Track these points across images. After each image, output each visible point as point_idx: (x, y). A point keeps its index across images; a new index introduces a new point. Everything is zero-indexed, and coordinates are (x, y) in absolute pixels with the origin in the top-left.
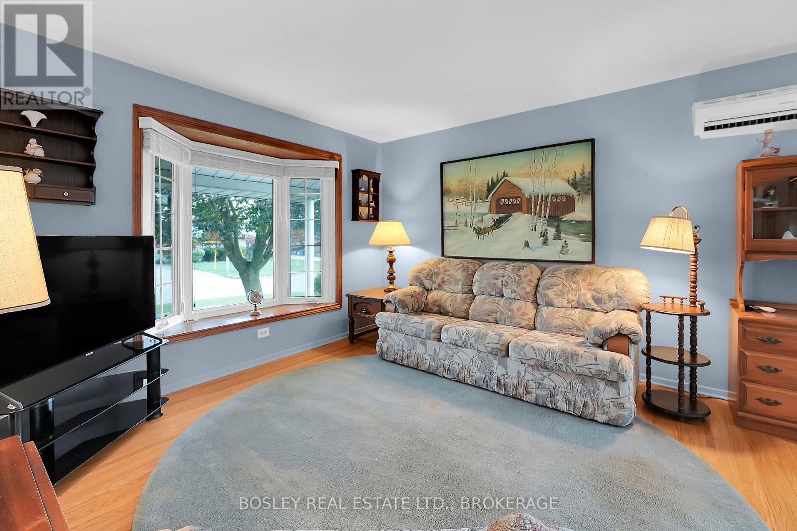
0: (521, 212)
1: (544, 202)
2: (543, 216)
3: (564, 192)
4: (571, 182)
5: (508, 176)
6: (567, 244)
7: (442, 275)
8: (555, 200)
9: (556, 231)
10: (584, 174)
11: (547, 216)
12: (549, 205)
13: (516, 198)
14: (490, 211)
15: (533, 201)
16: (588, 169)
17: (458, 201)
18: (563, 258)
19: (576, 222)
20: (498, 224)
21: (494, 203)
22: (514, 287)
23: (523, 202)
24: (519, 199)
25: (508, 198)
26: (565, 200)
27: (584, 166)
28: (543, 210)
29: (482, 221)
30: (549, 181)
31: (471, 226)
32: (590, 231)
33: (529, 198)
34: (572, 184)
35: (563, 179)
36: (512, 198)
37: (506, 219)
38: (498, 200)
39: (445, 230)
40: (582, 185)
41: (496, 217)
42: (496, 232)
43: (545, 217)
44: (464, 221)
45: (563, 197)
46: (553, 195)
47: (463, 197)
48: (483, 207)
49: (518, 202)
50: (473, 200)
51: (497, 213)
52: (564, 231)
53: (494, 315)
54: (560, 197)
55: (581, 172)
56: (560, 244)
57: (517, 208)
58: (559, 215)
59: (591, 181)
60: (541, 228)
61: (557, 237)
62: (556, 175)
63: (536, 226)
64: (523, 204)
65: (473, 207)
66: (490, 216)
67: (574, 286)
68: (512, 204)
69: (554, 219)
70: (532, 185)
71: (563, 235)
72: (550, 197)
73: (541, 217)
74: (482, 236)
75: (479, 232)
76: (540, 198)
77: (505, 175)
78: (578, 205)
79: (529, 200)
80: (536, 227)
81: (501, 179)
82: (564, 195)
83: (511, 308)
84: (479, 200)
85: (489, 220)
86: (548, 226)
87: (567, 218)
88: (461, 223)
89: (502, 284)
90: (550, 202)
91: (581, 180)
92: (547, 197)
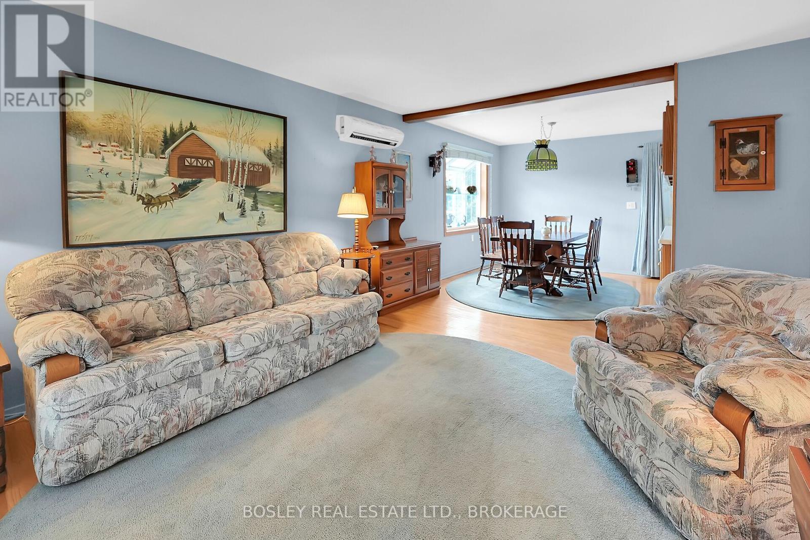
0: (215, 178)
1: (240, 169)
2: (240, 185)
3: (261, 162)
4: (267, 152)
5: (196, 130)
6: (264, 215)
7: (113, 278)
8: (252, 169)
9: (254, 202)
10: (278, 147)
11: (244, 185)
12: (246, 173)
13: (208, 160)
14: (169, 172)
15: (229, 166)
16: (281, 144)
17: (104, 148)
18: (261, 229)
19: (271, 193)
20: (181, 191)
21: (176, 161)
22: (244, 268)
23: (216, 165)
24: (212, 162)
25: (197, 158)
26: (261, 170)
27: (277, 140)
28: (240, 179)
29: (154, 185)
30: (246, 146)
31: (133, 192)
32: (283, 201)
33: (224, 162)
34: (268, 156)
35: (260, 148)
36: (203, 159)
37: (192, 186)
38: (182, 159)
39: (71, 198)
40: (276, 158)
41: (179, 181)
42: (178, 202)
43: (242, 186)
44: (119, 183)
45: (260, 167)
46: (250, 164)
47: (116, 144)
48: (157, 166)
49: (209, 165)
50: (137, 152)
51: (180, 176)
52: (261, 202)
53: (233, 308)
54: (257, 167)
55: (275, 145)
56: (257, 214)
57: (210, 173)
58: (256, 185)
59: (283, 155)
60: (237, 198)
61: (255, 208)
62: (252, 142)
63: (232, 195)
64: (216, 167)
65: (137, 163)
66: (168, 179)
67: (293, 253)
68: (202, 167)
69: (251, 189)
70: (228, 147)
71: (259, 206)
72: (247, 165)
73: (238, 186)
74: (156, 207)
75: (149, 202)
76: (237, 164)
77: (192, 127)
78: (273, 177)
79: (224, 164)
80: (232, 197)
81: (186, 132)
82: (260, 165)
83: (249, 291)
84: (148, 154)
85: (166, 185)
86: (245, 196)
87: (263, 188)
88: (110, 187)
89: (228, 268)
90: (247, 170)
91: (275, 153)
92: (244, 164)
